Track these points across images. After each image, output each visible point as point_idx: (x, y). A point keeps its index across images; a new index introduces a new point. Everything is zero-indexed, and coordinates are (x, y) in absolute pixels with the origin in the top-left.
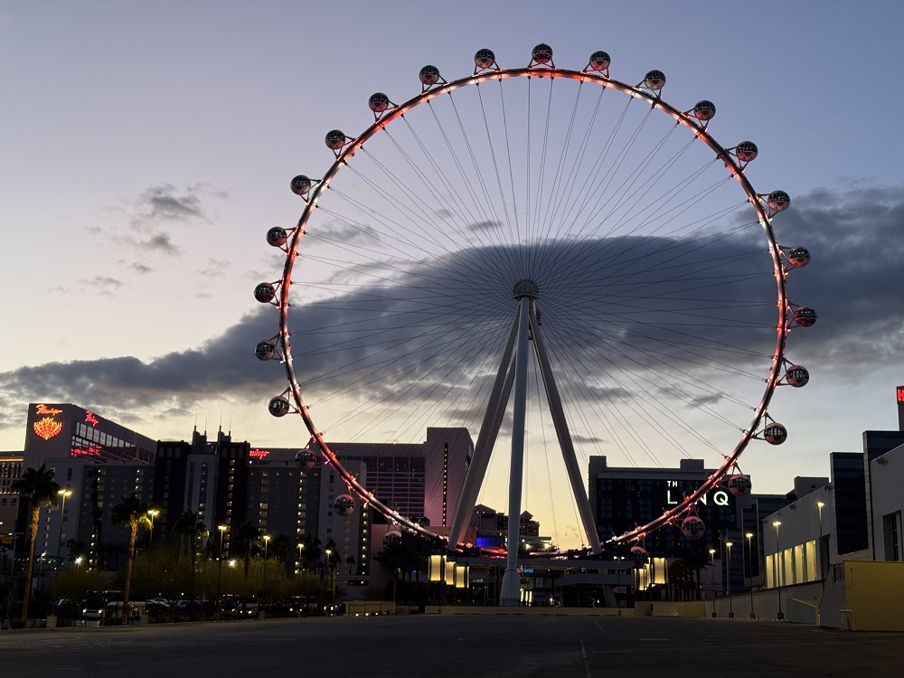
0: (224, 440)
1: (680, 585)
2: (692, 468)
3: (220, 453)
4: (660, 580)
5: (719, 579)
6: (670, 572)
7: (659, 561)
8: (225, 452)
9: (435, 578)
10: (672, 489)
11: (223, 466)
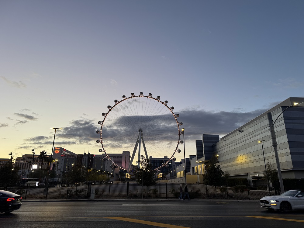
0: (89, 154)
1: (164, 177)
2: (166, 157)
3: (88, 156)
4: (161, 177)
5: (170, 176)
6: (163, 175)
7: (161, 174)
8: (89, 156)
9: (127, 177)
10: (162, 161)
11: (89, 158)
